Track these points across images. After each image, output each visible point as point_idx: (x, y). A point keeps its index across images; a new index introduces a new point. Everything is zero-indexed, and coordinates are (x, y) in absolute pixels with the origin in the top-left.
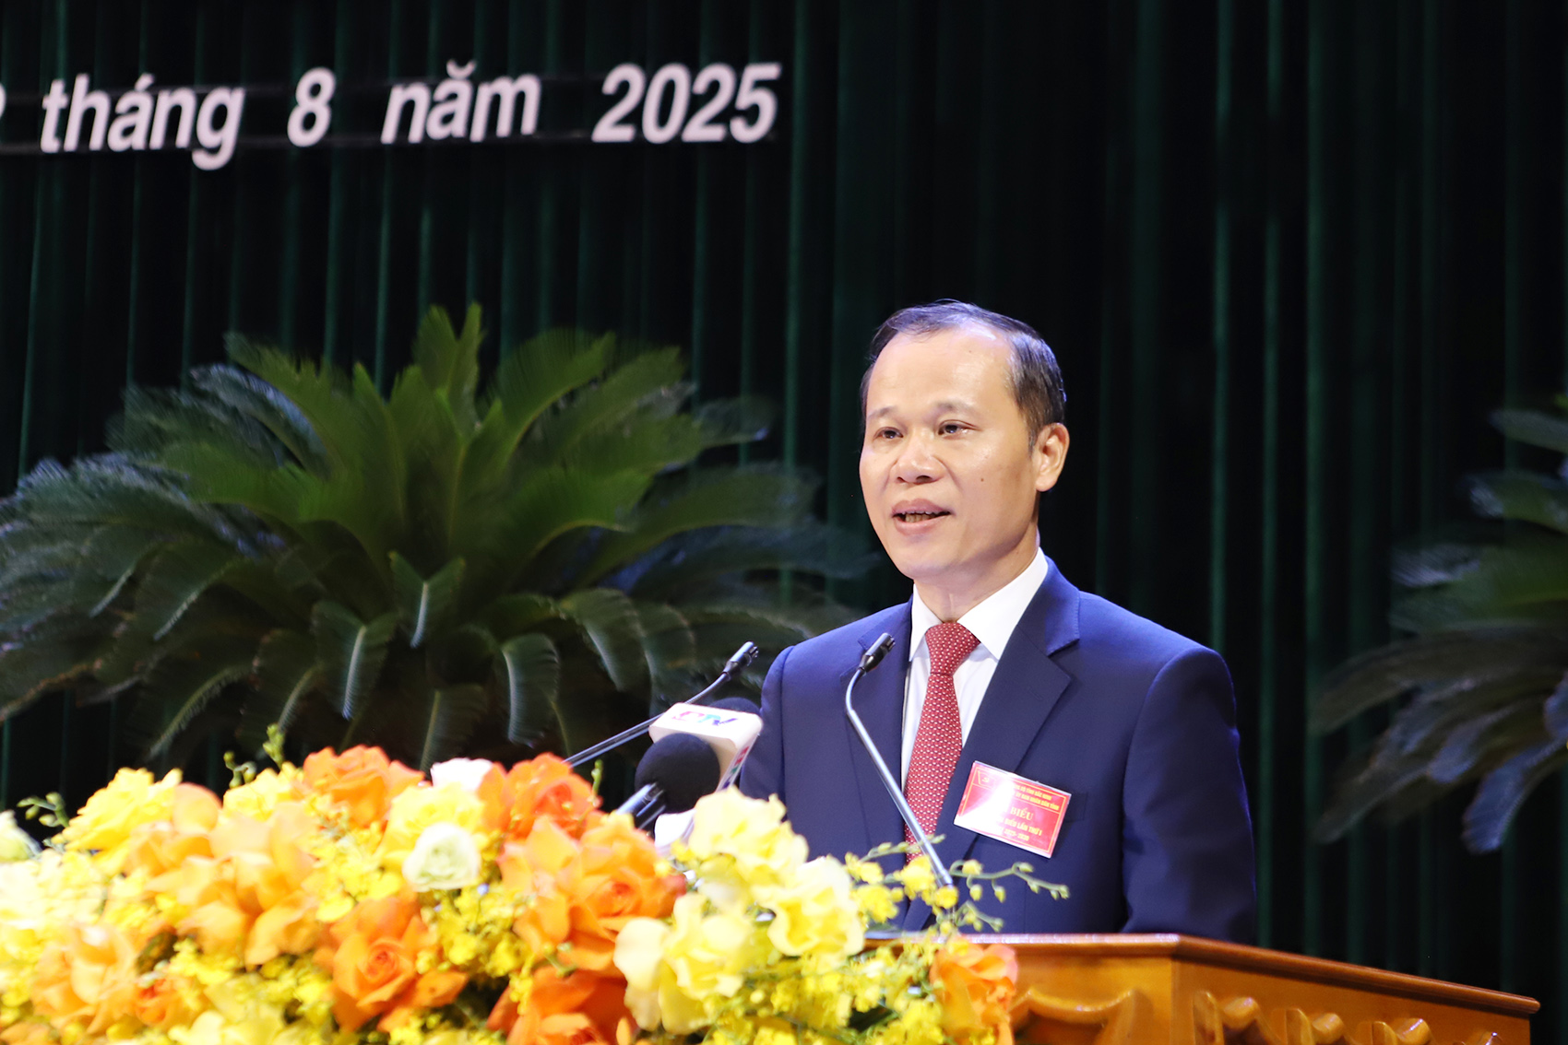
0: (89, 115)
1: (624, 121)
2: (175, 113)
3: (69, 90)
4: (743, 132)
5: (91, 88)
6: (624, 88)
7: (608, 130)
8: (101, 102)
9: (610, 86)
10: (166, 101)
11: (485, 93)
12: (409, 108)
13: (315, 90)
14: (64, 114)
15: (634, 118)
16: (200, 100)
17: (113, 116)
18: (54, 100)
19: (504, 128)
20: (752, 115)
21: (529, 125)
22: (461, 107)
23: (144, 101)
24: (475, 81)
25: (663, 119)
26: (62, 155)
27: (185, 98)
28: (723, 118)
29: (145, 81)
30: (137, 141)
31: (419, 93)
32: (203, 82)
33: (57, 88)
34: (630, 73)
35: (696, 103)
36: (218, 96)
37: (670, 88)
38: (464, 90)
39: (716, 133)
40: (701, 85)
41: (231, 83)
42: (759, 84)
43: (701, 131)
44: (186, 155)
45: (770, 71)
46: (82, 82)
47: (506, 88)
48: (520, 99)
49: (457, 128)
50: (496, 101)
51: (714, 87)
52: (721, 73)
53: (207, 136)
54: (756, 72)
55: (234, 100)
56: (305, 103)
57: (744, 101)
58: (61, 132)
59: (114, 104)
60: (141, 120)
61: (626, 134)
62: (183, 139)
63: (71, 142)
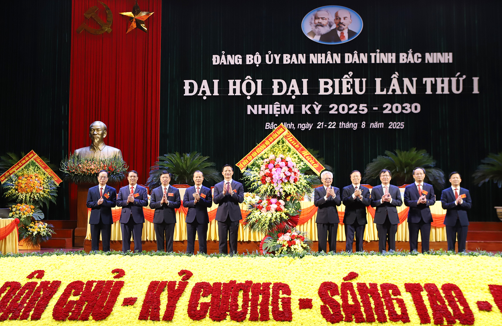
0: (344, 125)
1: (391, 127)
2: (351, 125)
3: (342, 123)
4: (401, 128)
5: (344, 123)
6: (391, 124)
7: (390, 127)
8: (344, 124)
9: (390, 124)
10: (350, 124)
11: (379, 124)
12: (372, 125)
13: (364, 123)
14: (341, 125)
15: (392, 126)
16: (353, 124)
17: (346, 125)
18: (340, 124)
19: (381, 127)
20: (402, 126)
21: (383, 127)
22: (377, 125)
23: (349, 124)
24: (378, 123)
25: (394, 127)
26: (341, 128)
27: (352, 124)
28: (400, 126)
29: (348, 122)
30: (348, 127)
31: (373, 124)
32: (354, 122)
33: (341, 123)
34: (391, 123)
35: (397, 125)
36: (355, 124)
37: (395, 124)
38: (377, 124)
39: (399, 128)
40: (398, 124)
41: (356, 123)
42: (402, 124)
43: (397, 128)
44: (352, 128)
45: (403, 123)
46: (343, 122)
47: (381, 124)
48: (382, 125)
49: (377, 127)
50: (380, 125)
51: (399, 124)
52: (399, 123)
53: (354, 127)
54: (402, 123)
55: (357, 124)
56: (363, 125)
57: (401, 125)
58: (341, 126)
59: (346, 124)
60: (348, 126)
61: (391, 128)
62: (352, 127)
63: (342, 127)
